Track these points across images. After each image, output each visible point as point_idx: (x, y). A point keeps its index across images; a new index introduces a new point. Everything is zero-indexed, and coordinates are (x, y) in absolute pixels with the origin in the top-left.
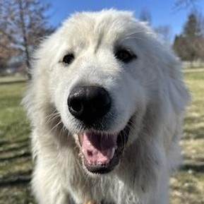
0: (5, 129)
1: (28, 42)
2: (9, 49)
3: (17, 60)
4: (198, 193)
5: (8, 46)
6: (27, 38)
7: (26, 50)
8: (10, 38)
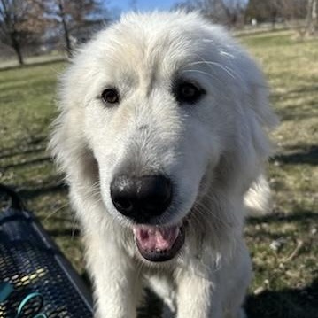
0: (42, 121)
1: (64, 11)
2: (41, 21)
3: (53, 34)
4: (287, 190)
5: (40, 17)
6: (63, 6)
7: (63, 21)
8: (42, 7)
